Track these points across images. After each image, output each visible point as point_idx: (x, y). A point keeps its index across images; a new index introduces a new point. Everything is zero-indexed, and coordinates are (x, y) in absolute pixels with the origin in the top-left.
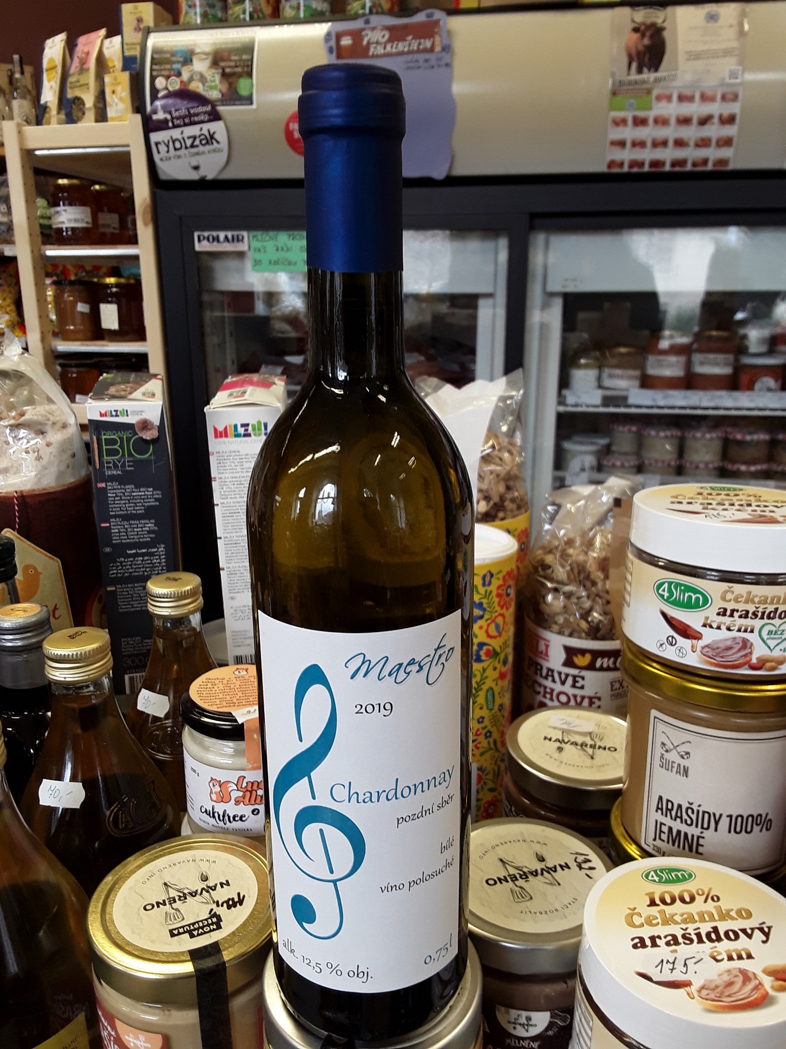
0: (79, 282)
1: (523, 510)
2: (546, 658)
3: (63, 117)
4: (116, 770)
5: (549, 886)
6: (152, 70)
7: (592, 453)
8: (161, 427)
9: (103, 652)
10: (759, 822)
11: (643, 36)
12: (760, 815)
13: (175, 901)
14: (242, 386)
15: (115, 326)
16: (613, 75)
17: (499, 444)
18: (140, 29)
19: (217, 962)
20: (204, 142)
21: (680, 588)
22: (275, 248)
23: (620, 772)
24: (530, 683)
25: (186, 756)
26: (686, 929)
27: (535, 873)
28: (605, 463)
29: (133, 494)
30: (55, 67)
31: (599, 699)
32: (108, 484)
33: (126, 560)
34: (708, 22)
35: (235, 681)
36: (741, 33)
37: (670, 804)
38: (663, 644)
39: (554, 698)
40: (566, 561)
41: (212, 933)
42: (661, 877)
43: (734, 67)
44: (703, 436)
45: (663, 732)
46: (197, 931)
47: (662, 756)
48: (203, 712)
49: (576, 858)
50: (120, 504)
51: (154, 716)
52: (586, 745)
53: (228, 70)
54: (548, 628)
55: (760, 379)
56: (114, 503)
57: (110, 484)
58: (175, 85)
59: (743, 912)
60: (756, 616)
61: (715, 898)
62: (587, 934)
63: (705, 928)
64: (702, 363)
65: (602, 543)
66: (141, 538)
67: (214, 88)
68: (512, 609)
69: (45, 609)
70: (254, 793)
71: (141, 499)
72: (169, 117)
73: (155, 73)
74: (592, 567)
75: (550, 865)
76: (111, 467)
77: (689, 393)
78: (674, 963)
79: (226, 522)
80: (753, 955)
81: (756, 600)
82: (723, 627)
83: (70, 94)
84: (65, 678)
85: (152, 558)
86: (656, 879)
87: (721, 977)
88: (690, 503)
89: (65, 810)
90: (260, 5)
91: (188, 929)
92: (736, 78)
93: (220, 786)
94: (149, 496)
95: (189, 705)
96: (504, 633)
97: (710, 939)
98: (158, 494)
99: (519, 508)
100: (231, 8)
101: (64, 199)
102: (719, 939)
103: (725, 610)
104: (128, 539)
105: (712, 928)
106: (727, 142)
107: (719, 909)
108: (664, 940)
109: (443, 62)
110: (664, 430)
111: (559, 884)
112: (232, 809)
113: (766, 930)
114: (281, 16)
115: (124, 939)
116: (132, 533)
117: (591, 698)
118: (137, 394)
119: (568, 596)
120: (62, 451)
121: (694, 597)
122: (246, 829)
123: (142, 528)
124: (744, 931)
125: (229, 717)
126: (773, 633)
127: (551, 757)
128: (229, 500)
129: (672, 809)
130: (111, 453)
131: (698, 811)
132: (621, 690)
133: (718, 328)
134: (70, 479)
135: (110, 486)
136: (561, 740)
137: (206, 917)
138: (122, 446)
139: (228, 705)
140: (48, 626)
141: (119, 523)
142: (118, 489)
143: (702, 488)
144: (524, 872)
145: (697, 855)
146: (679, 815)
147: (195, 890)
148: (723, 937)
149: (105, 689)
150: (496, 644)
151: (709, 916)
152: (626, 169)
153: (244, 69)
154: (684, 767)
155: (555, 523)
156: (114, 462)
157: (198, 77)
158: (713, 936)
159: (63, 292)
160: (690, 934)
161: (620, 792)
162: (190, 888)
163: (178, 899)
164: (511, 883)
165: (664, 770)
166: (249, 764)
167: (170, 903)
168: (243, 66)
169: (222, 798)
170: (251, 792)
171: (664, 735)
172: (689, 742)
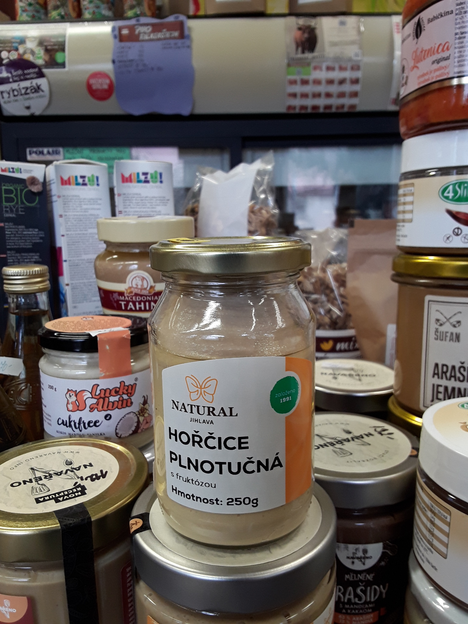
11: (304, 32)
16: (287, 54)
19: (83, 519)
27: (347, 440)
34: (341, 26)
35: (83, 322)
36: (359, 32)
37: (445, 368)
41: (77, 498)
43: (357, 51)
46: (62, 498)
47: (437, 330)
49: (375, 429)
52: (353, 375)
53: (49, 47)
58: (14, 56)
67: (40, 58)
70: (107, 399)
72: (10, 76)
75: (357, 435)
90: (68, 11)
91: (54, 497)
92: (358, 57)
93: (76, 396)
95: (46, 332)
100: (49, 13)
106: (355, 94)
109: (186, 46)
112: (87, 416)
114: (83, 17)
125: (84, 334)
127: (331, 382)
128: (72, 232)
136: (333, 373)
137: (71, 488)
139: (81, 330)
144: (338, 440)
146: (453, 374)
147: (60, 471)
152: (297, 111)
153: (59, 47)
154: (456, 334)
157: (29, 51)
161: (390, 395)
162: (56, 470)
163: (44, 478)
164: (331, 448)
165: (439, 341)
166: (102, 373)
167: (35, 481)
168: (59, 45)
169: (78, 406)
170: (104, 399)
171: (438, 313)
172: (460, 312)
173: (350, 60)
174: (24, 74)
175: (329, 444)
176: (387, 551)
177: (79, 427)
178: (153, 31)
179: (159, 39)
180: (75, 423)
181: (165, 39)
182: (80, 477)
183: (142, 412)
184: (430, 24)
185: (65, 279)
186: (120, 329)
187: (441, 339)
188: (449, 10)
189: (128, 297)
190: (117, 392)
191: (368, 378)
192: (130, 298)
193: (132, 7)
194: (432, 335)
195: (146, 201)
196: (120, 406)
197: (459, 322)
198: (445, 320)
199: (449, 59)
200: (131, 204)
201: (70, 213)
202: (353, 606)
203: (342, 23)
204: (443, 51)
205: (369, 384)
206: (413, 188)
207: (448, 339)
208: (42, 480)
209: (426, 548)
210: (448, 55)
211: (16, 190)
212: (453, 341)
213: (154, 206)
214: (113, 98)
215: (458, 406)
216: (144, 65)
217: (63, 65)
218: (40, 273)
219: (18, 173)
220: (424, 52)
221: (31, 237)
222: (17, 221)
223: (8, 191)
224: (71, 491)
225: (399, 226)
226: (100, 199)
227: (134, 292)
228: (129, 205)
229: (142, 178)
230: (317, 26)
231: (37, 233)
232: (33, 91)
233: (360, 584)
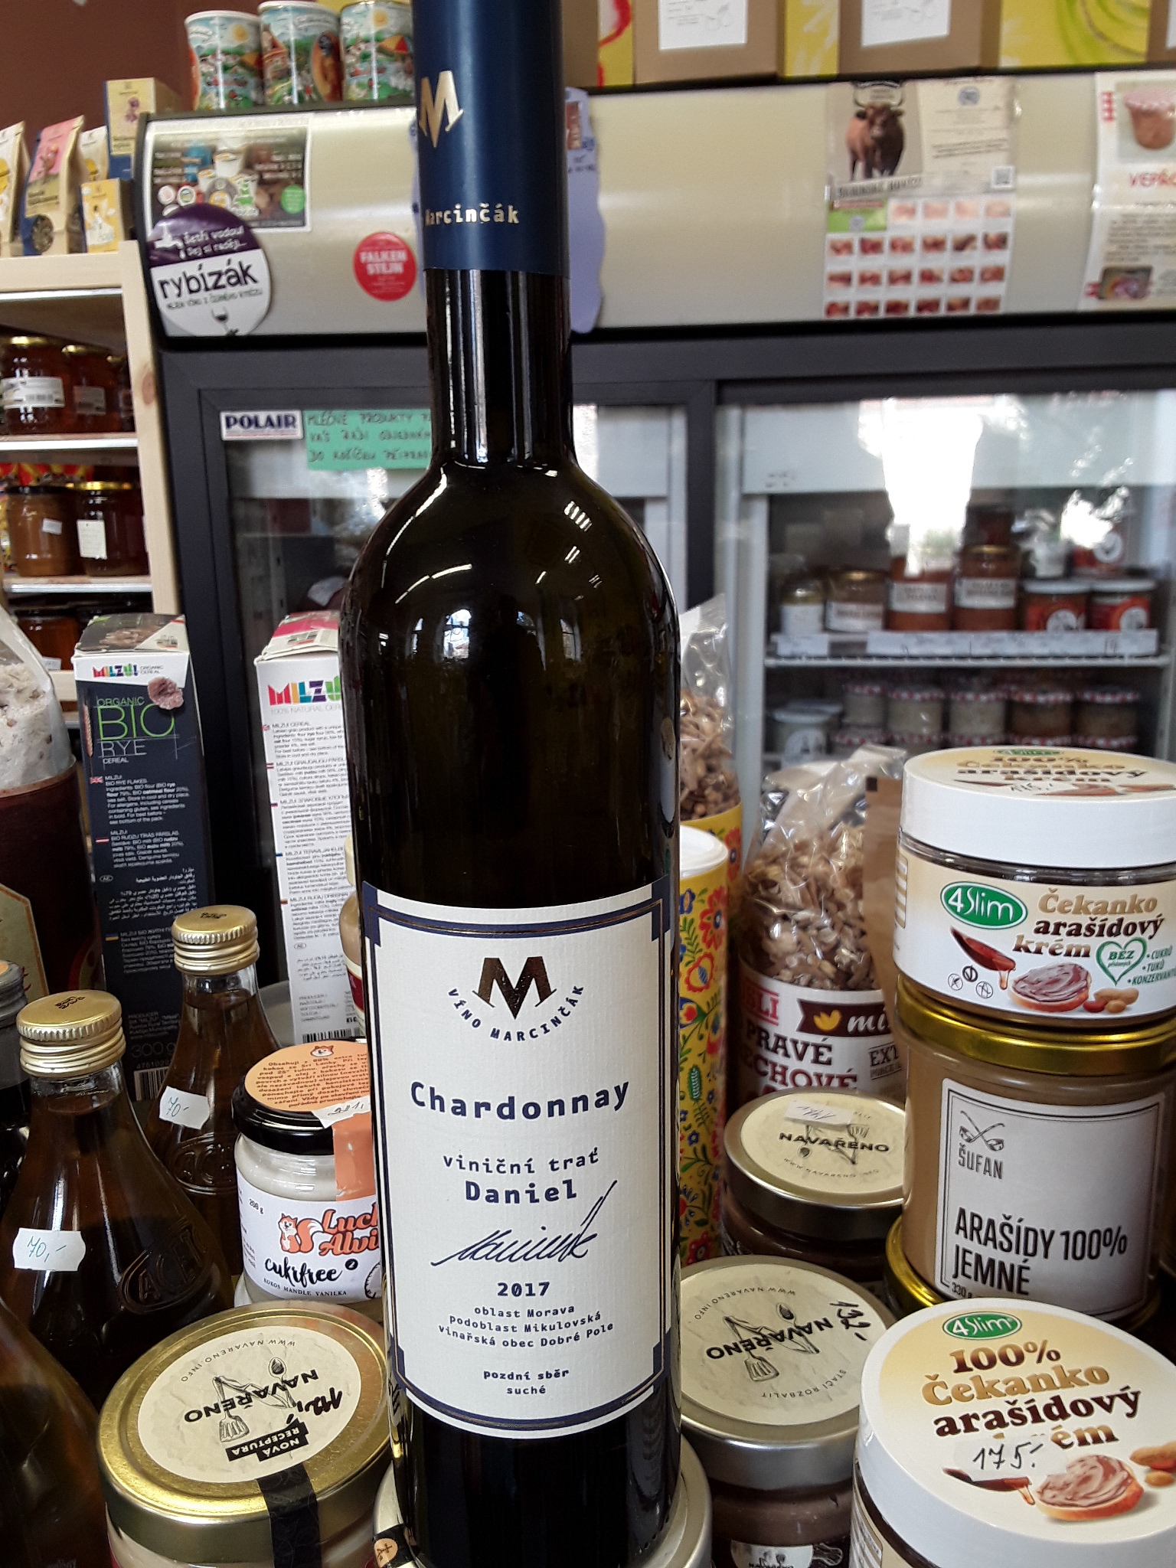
0: (47, 489)
1: (732, 802)
2: (774, 1020)
3: (19, 245)
4: (134, 1213)
5: (802, 1355)
6: (153, 176)
7: (817, 726)
8: (187, 691)
9: (111, 1027)
10: (1107, 1241)
11: (872, 123)
12: (1109, 1230)
13: (233, 1406)
14: (308, 628)
15: (101, 553)
16: (830, 181)
17: (695, 705)
18: (135, 117)
19: (304, 1496)
20: (233, 280)
21: (980, 895)
22: (343, 434)
23: (898, 1181)
24: (750, 1059)
25: (242, 1183)
26: (1015, 1402)
27: (780, 1337)
28: (837, 739)
29: (145, 792)
30: (8, 172)
31: (854, 1078)
32: (106, 778)
33: (135, 894)
34: (964, 104)
35: (314, 1065)
36: (1012, 119)
37: (976, 1220)
38: (957, 980)
39: (788, 1080)
40: (799, 875)
41: (292, 1452)
42: (971, 1329)
43: (1002, 167)
44: (977, 697)
45: (962, 1112)
46: (269, 1450)
47: (962, 1149)
48: (267, 1113)
49: (840, 1311)
50: (125, 808)
51: (186, 1128)
52: (843, 1145)
53: (267, 176)
54: (775, 975)
55: (1054, 615)
56: (116, 808)
57: (110, 778)
58: (188, 197)
59: (1095, 1373)
60: (1092, 932)
61: (1053, 1355)
62: (870, 1421)
63: (1042, 1400)
64: (970, 593)
65: (850, 846)
66: (158, 859)
67: (247, 201)
68: (723, 948)
69: (16, 968)
70: (349, 1234)
71: (157, 799)
72: (180, 244)
73: (158, 181)
74: (836, 880)
75: (803, 1323)
76: (111, 752)
77: (955, 636)
78: (1000, 1453)
79: (289, 830)
80: (1116, 1435)
81: (1091, 908)
82: (1046, 950)
83: (30, 212)
84: (53, 1069)
85: (175, 890)
86: (965, 1331)
87: (1073, 1469)
88: (988, 772)
89: (56, 1275)
90: (313, 81)
91: (256, 1447)
92: (1006, 183)
93: (296, 1227)
94: (169, 795)
95: (244, 1104)
96: (712, 982)
97: (1052, 1417)
98: (184, 792)
99: (726, 798)
100: (269, 87)
101: (22, 366)
102: (1064, 1415)
103: (1047, 924)
104: (138, 861)
105: (1052, 1399)
106: (997, 274)
107: (1060, 1370)
108: (983, 1421)
109: (584, 164)
110: (919, 691)
111: (818, 1351)
112: (315, 1262)
113: (1132, 1397)
114: (345, 98)
115: (157, 1465)
116: (144, 853)
117: (842, 1078)
118: (150, 642)
119: (804, 926)
120: (33, 733)
121: (1000, 907)
122: (337, 1293)
123: (159, 843)
124: (1099, 1401)
125: (309, 1119)
126: (1118, 956)
127: (792, 1164)
128: (293, 797)
129: (980, 1227)
130: (111, 731)
131: (1019, 1228)
132: (884, 1065)
133: (990, 543)
134: (45, 776)
135: (109, 781)
136: (805, 1137)
137: (283, 1428)
138: (127, 720)
139: (306, 1101)
140: (20, 995)
141: (124, 837)
142: (123, 786)
143: (1000, 752)
144: (764, 1336)
145: (1021, 1296)
146: (990, 1236)
147: (263, 1388)
148: (1069, 1411)
149: (114, 1086)
150: (700, 999)
151: (1046, 1382)
152: (852, 315)
153: (291, 175)
154: (996, 1163)
155: (780, 817)
156: (115, 744)
157: (223, 186)
158: (1055, 1410)
159: (21, 504)
160: (1020, 1409)
161: (898, 1210)
162: (256, 1384)
163: (239, 1402)
164: (745, 1353)
165: (965, 1169)
166: (340, 1190)
167: (226, 1409)
168: (290, 170)
169: (300, 1245)
170: (344, 1234)
171: (964, 1117)
172: (1002, 1125)
174: (212, 242)
175: (744, 1346)
176: (822, 1559)
177: (302, 1279)
180: (295, 1273)
182: (296, 1402)
187: (970, 1166)
190: (367, 1222)
191: (872, 1156)
196: (372, 1246)
197: (1000, 1142)
198: (975, 1133)
203: (969, 97)
205: (867, 1176)
212: (988, 1175)
214: (415, 293)
217: (300, 218)
218: (242, 933)
224: (284, 1436)
230: (905, 107)
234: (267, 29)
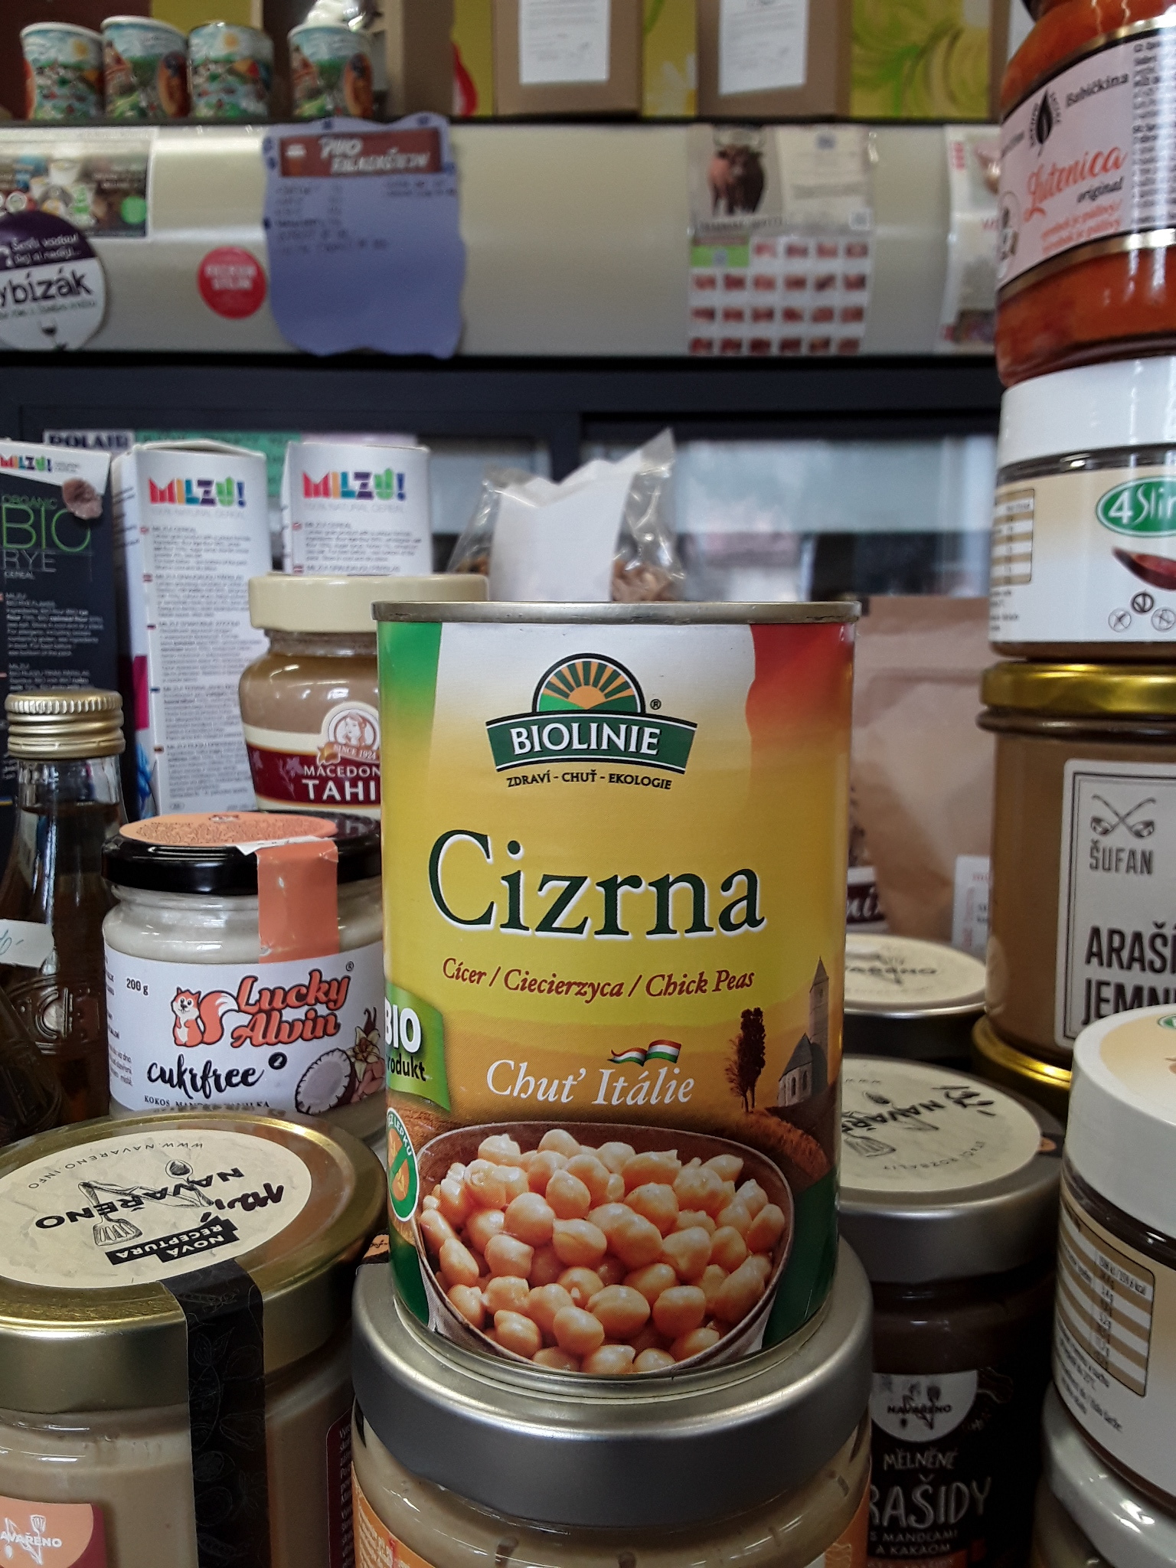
5: (920, 1135)
11: (733, 163)
13: (113, 1209)
16: (694, 217)
27: (879, 1119)
34: (821, 148)
36: (867, 165)
38: (1123, 615)
43: (861, 210)
46: (176, 1250)
49: (948, 1094)
51: (18, 968)
53: (106, 185)
58: (18, 203)
67: (83, 210)
70: (276, 1014)
72: (6, 251)
75: (904, 1106)
90: (157, 98)
91: (155, 1247)
92: (864, 226)
93: (198, 1005)
100: (111, 102)
106: (855, 314)
109: (445, 189)
111: (937, 1129)
112: (224, 1057)
114: (193, 115)
128: (174, 619)
137: (196, 1226)
147: (160, 1189)
152: (716, 352)
153: (132, 186)
154: (1143, 853)
157: (58, 193)
162: (149, 1187)
163: (122, 1205)
165: (1100, 873)
166: (265, 947)
167: (103, 1213)
168: (132, 181)
169: (203, 1033)
170: (269, 1014)
171: (1099, 803)
172: (1152, 800)
173: (844, 230)
174: (43, 250)
176: (988, 1392)
177: (203, 1087)
178: (365, 153)
179: (380, 173)
180: (193, 1077)
181: (395, 171)
182: (214, 1200)
183: (362, 1051)
184: (1075, 107)
185: (153, 737)
186: (311, 838)
187: (1107, 866)
188: (1119, 74)
189: (325, 767)
190: (301, 998)
191: (919, 977)
192: (331, 771)
193: (314, 94)
194: (1084, 859)
195: (365, 543)
196: (308, 1034)
197: (1149, 824)
198: (1114, 820)
199: (1120, 188)
200: (327, 549)
201: (172, 572)
202: (904, 1536)
203: (826, 143)
204: (1105, 168)
205: (921, 990)
206: (1032, 501)
207: (1123, 866)
208: (116, 1210)
209: (1092, 1375)
210: (1118, 180)
211: (37, 512)
212: (1135, 872)
213: (381, 556)
214: (264, 312)
215: (1159, 1023)
216: (343, 234)
217: (141, 229)
218: (102, 708)
219: (42, 469)
220: (1057, 174)
221: (71, 630)
222: (34, 590)
223: (15, 515)
224: (198, 1235)
225: (998, 594)
226: (247, 539)
227: (339, 755)
228: (322, 552)
229: (355, 485)
230: (765, 149)
231: (85, 620)
232: (64, 290)
233: (921, 1477)
234: (110, 44)
